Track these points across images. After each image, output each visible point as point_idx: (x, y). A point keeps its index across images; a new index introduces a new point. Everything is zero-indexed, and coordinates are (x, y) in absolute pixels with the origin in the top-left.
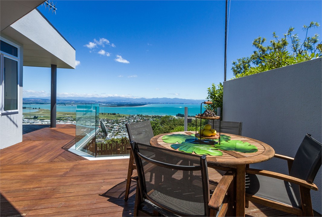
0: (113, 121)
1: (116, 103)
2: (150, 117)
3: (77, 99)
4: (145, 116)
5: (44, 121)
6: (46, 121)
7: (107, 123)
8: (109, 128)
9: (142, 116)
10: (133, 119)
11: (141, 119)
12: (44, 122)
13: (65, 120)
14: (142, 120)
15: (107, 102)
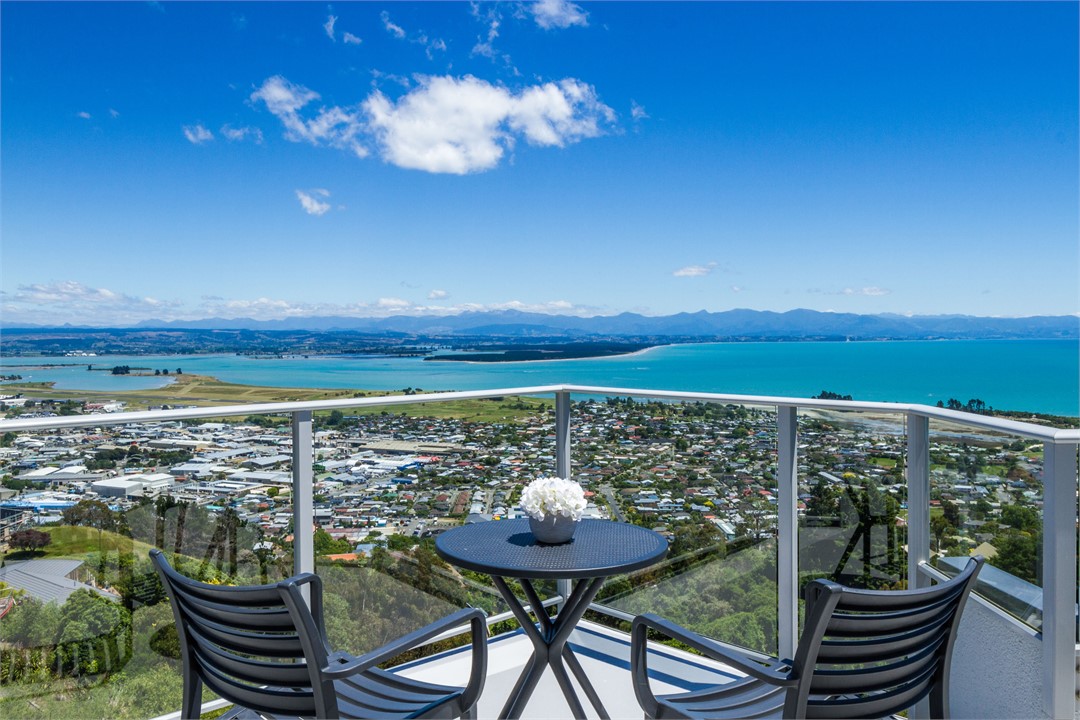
0: (495, 429)
1: (499, 339)
2: (675, 412)
3: (324, 328)
4: (648, 408)
5: (200, 427)
6: (208, 430)
7: (464, 443)
8: (477, 465)
9: (630, 406)
10: (590, 421)
11: (628, 421)
12: (201, 432)
13: (281, 423)
14: (631, 429)
15: (460, 340)
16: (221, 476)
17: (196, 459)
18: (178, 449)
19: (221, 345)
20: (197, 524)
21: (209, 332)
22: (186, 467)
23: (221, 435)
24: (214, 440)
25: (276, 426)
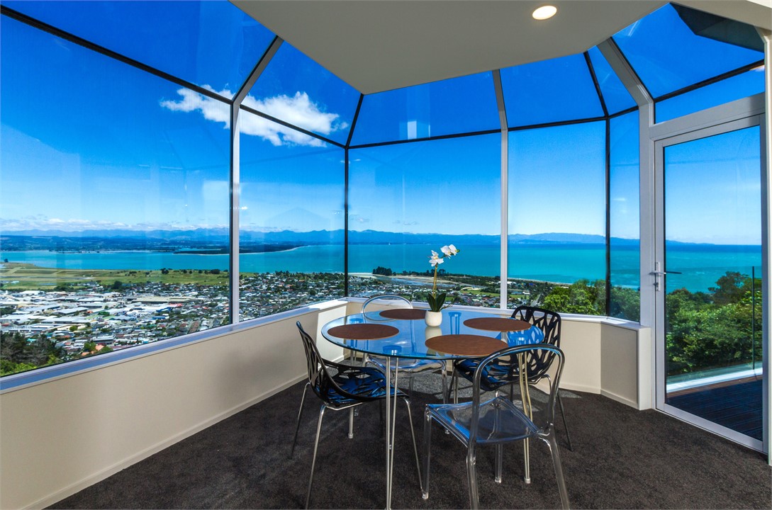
0: (215, 288)
1: (218, 243)
2: (310, 277)
3: (110, 236)
4: (296, 276)
5: (21, 293)
6: (27, 295)
7: (197, 296)
8: (204, 307)
9: (287, 275)
10: (267, 283)
11: (286, 283)
12: (22, 296)
13: (80, 289)
14: (288, 286)
15: (195, 243)
16: (36, 321)
17: (18, 312)
18: (4, 307)
19: (39, 245)
20: (20, 345)
21: (30, 238)
22: (10, 317)
23: (37, 297)
24: (32, 300)
25: (76, 291)
